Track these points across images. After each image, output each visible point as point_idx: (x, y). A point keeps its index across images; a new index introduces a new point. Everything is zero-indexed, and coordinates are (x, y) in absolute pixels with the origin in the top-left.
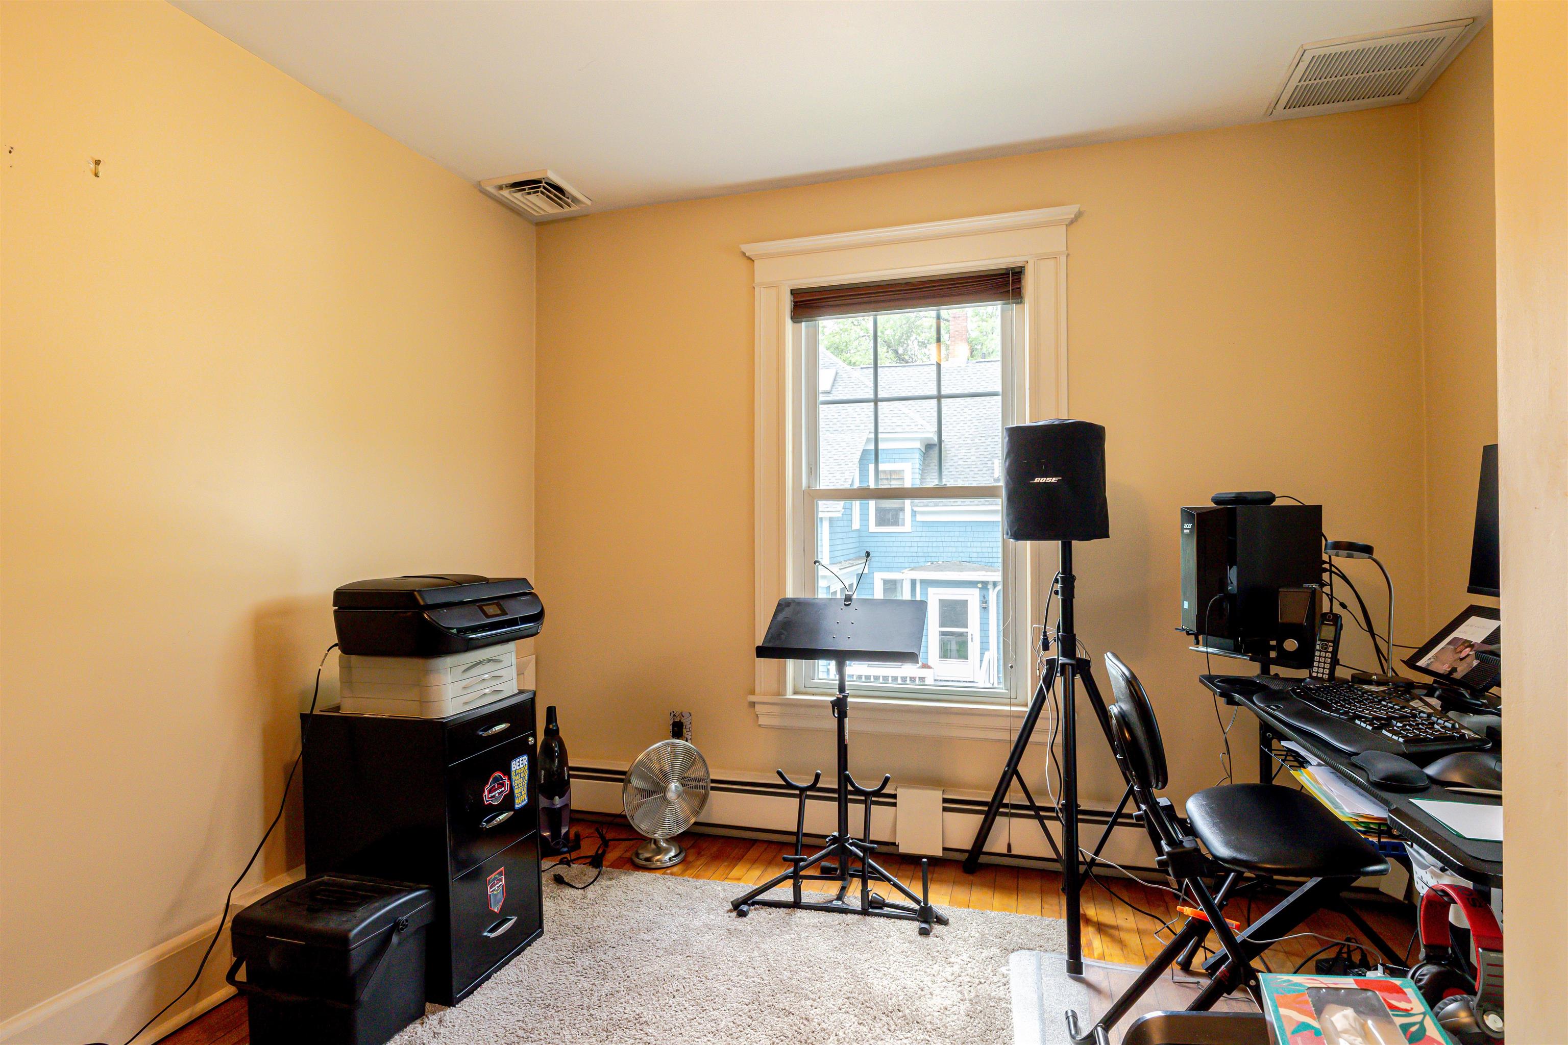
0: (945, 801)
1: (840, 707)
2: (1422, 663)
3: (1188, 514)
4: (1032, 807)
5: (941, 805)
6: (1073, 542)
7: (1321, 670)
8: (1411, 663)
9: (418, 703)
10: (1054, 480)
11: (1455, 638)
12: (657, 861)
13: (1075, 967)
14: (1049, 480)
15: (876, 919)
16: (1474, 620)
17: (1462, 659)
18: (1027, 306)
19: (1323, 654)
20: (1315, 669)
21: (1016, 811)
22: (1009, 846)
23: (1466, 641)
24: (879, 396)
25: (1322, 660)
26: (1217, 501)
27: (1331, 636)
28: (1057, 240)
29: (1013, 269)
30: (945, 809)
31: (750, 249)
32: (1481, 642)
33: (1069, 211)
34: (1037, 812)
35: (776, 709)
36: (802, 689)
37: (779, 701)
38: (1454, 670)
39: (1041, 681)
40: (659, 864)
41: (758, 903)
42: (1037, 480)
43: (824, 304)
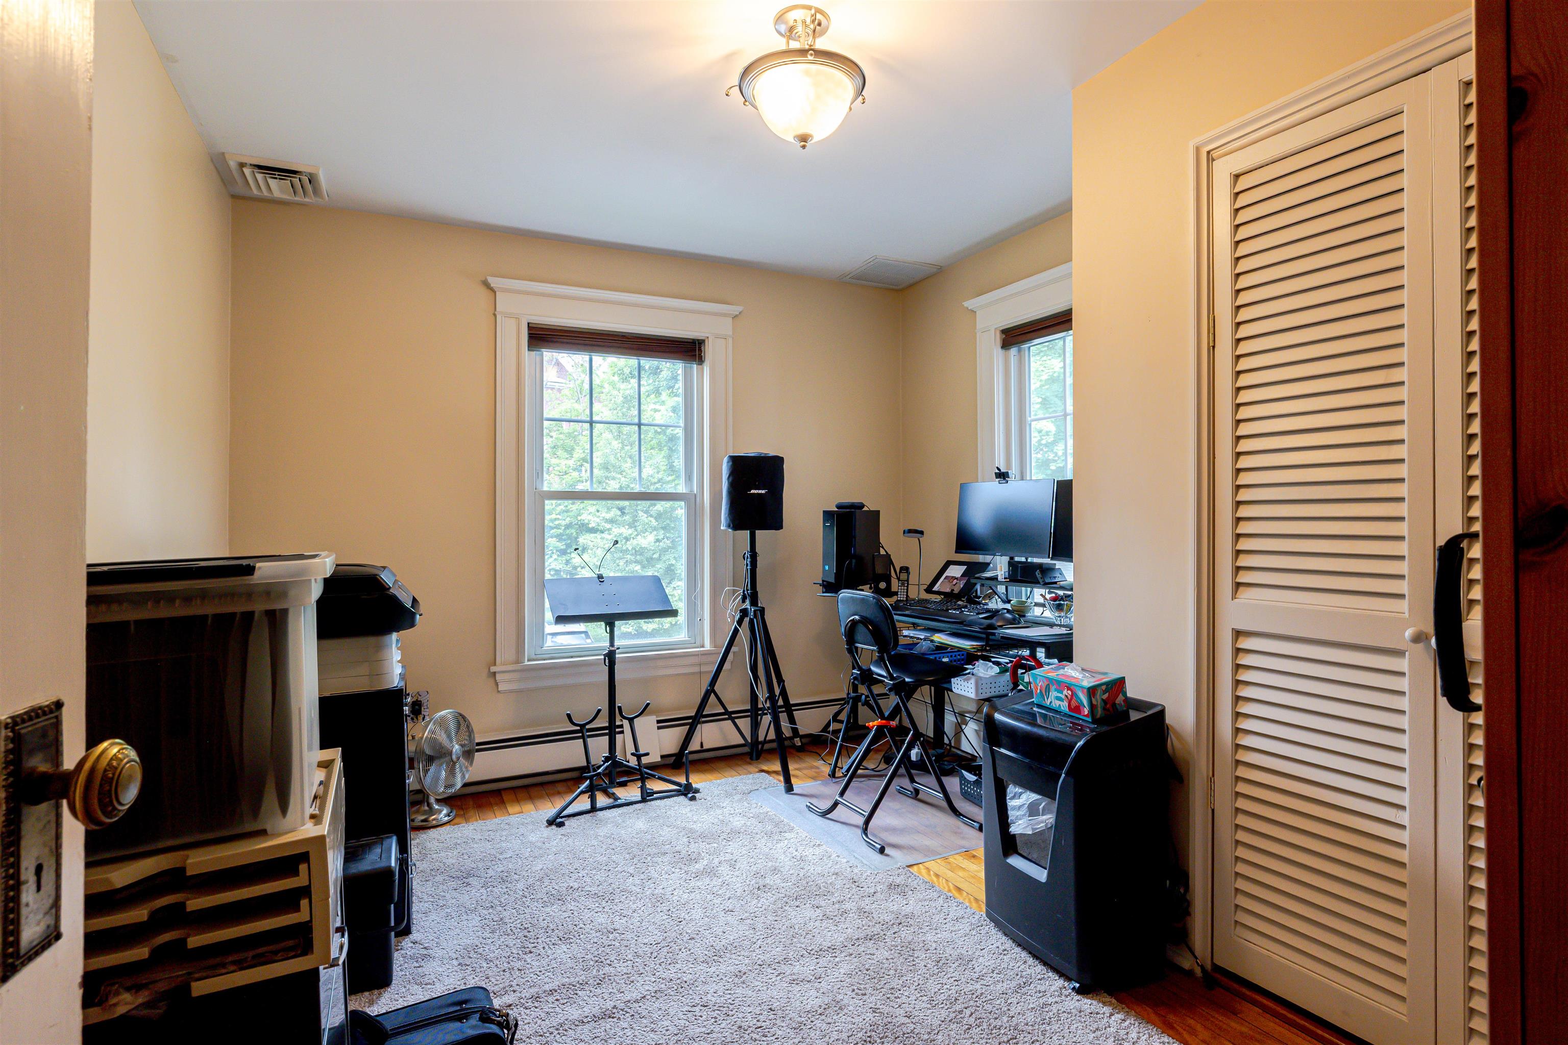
0: (658, 722)
1: (611, 657)
2: (936, 588)
3: (828, 515)
4: (727, 712)
5: (656, 725)
6: (756, 531)
7: (902, 596)
8: (929, 590)
9: (367, 677)
10: (763, 492)
11: (946, 576)
12: (434, 820)
13: (789, 788)
14: (760, 492)
15: (653, 802)
16: (951, 567)
17: (954, 585)
18: (706, 368)
19: (903, 588)
20: (899, 596)
21: (715, 718)
22: (702, 744)
23: (953, 577)
24: (594, 419)
25: (902, 591)
26: (839, 507)
27: (906, 578)
28: (726, 326)
29: (698, 340)
30: (659, 728)
31: (494, 282)
32: (962, 576)
33: (735, 309)
34: (730, 715)
35: (516, 676)
36: (534, 657)
37: (519, 668)
38: (953, 590)
39: (736, 623)
40: (434, 822)
41: (569, 816)
42: (752, 491)
43: (555, 340)
